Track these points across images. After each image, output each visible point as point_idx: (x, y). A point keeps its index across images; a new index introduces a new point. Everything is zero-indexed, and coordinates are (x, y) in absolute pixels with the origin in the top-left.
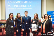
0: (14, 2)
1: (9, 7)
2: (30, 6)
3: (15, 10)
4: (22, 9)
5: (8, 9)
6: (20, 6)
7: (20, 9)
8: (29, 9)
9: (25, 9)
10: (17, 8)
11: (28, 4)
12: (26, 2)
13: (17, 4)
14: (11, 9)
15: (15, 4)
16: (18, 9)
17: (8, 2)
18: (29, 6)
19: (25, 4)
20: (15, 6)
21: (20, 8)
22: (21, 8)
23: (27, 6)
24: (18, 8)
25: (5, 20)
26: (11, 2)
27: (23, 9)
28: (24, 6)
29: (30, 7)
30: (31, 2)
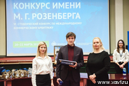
0: (32, 6)
1: (17, 19)
2: (78, 16)
3: (34, 28)
4: (54, 24)
6: (47, 16)
7: (49, 26)
8: (73, 24)
9: (63, 24)
11: (72, 10)
12: (65, 5)
13: (40, 10)
14: (24, 24)
15: (34, 11)
16: (44, 26)
17: (15, 6)
18: (75, 15)
19: (62, 10)
20: (34, 16)
22: (51, 21)
23: (70, 15)
26: (21, 6)
27: (58, 24)
28: (58, 16)
29: (78, 20)
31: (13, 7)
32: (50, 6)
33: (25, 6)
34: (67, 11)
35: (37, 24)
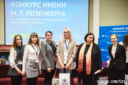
0: (26, 4)
1: (14, 15)
2: (64, 14)
3: (27, 23)
4: (44, 20)
5: (12, 19)
6: (39, 13)
7: (39, 21)
8: (60, 20)
9: (52, 20)
10: (32, 17)
11: (59, 9)
12: (53, 5)
13: (33, 9)
14: (20, 19)
15: (27, 9)
17: (12, 4)
18: (61, 13)
19: (50, 9)
20: (28, 13)
21: (38, 17)
22: (42, 17)
23: (57, 13)
24: (34, 17)
25: (5, 45)
26: (17, 4)
27: (47, 20)
28: (47, 13)
29: (63, 17)
30: (64, 5)
31: (10, 5)
32: (41, 5)
33: (21, 4)
34: (54, 9)
35: (30, 19)
